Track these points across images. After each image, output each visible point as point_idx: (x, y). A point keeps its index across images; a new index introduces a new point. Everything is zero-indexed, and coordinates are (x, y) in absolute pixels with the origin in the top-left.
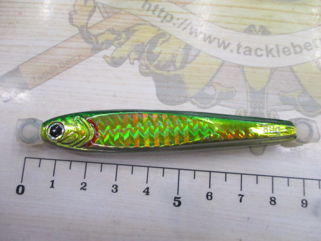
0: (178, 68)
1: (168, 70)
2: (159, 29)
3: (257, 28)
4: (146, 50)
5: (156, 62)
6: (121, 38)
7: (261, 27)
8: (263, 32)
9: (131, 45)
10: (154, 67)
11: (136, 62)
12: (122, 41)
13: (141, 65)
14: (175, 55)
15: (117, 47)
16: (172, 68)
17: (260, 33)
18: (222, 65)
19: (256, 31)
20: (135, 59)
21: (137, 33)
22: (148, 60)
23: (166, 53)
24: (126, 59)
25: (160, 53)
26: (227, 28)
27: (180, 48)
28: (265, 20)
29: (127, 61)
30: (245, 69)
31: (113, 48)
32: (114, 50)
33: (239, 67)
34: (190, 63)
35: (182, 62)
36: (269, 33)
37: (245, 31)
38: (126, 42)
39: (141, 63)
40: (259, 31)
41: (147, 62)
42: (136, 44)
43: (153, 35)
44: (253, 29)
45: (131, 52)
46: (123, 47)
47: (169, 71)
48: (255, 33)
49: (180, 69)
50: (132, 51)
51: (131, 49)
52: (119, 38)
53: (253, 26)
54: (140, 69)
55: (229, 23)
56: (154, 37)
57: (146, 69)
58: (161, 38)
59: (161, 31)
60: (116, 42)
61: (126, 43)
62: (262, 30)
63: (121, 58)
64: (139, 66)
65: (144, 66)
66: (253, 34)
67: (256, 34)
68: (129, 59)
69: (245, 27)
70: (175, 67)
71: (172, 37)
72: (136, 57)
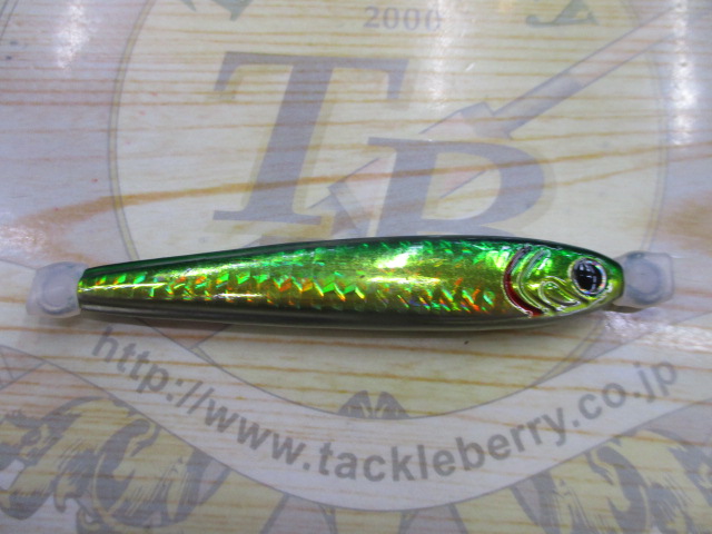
0: (172, 517)
1: (146, 523)
2: (133, 412)
3: (374, 401)
4: (97, 470)
5: (118, 504)
6: (39, 438)
7: (384, 396)
8: (387, 410)
9: (61, 456)
10: (114, 516)
11: (71, 503)
12: (40, 445)
13: (83, 511)
14: (167, 483)
15: (27, 464)
16: (157, 519)
17: (380, 414)
18: (281, 506)
19: (369, 409)
20: (69, 495)
21: (78, 425)
22: (101, 497)
23: (145, 478)
24: (47, 495)
25: (130, 477)
26: (299, 404)
27: (180, 461)
28: (394, 377)
29: (50, 502)
30: (339, 518)
31: (16, 465)
32: (21, 472)
33: (324, 511)
34: (201, 503)
35: (182, 503)
36: (403, 414)
37: (343, 411)
38: (48, 448)
39: (83, 507)
40: (378, 409)
41: (97, 503)
42: (73, 454)
43: (116, 428)
44: (363, 405)
45: (59, 477)
46: (43, 464)
47: (148, 527)
48: (367, 413)
49: (176, 521)
50: (63, 474)
51: (59, 467)
52: (34, 438)
53: (364, 394)
54: (78, 521)
55: (303, 389)
56: (119, 432)
57: (94, 522)
58: (136, 435)
59: (137, 417)
60: (26, 450)
61: (50, 452)
62: (385, 406)
63: (34, 493)
64: (78, 514)
65: (90, 515)
66: (363, 417)
67: (371, 418)
68: (55, 496)
69: (342, 400)
70: (165, 514)
71: (162, 432)
72: (72, 488)
